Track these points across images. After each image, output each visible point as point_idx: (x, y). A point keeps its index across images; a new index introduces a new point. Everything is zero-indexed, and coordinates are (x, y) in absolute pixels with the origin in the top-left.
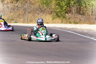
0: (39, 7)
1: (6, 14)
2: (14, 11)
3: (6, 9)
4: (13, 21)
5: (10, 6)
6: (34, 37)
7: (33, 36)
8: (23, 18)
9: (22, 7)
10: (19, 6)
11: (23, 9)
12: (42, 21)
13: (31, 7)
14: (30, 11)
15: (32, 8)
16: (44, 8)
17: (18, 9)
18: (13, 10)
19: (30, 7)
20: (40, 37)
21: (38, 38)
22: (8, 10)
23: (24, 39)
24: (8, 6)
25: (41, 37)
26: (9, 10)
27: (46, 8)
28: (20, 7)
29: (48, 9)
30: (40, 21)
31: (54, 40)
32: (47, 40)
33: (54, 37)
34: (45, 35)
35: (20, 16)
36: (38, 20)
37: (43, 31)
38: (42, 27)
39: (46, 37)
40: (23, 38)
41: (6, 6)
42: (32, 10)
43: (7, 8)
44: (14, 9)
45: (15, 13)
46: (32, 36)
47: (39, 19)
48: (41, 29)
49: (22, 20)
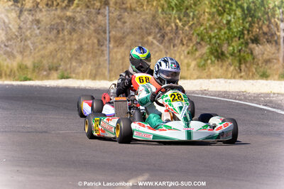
0: (153, 20)
1: (31, 45)
2: (61, 35)
3: (30, 28)
4: (55, 74)
5: (44, 19)
6: (144, 126)
7: (140, 124)
8: (92, 63)
9: (91, 23)
10: (79, 19)
11: (92, 27)
13: (125, 23)
14: (119, 35)
15: (128, 24)
16: (173, 25)
17: (74, 30)
18: (55, 31)
19: (118, 22)
20: (166, 126)
21: (157, 133)
22: (38, 31)
24: (37, 18)
25: (170, 128)
26: (40, 33)
27: (180, 24)
28: (82, 22)
29: (186, 28)
31: (218, 137)
32: (195, 138)
33: (219, 126)
34: (185, 119)
35: (82, 53)
37: (176, 105)
38: (172, 88)
39: (188, 125)
41: (30, 18)
42: (128, 34)
43: (35, 27)
44: (60, 28)
45: (64, 43)
48: (169, 98)
49: (89, 68)
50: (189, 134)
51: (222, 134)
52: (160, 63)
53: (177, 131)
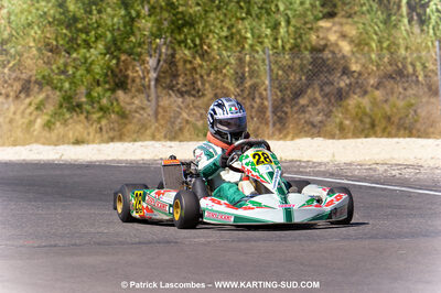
6: (219, 203)
7: (213, 201)
12: (239, 115)
20: (253, 203)
21: (240, 212)
23: (148, 215)
25: (259, 206)
29: (6, 70)
30: (230, 116)
31: (330, 216)
32: (297, 219)
33: (329, 199)
34: (280, 190)
36: (218, 110)
37: (263, 169)
39: (285, 200)
40: (135, 214)
46: (205, 203)
47: (221, 106)
50: (288, 213)
51: (334, 211)
52: (214, 110)
53: (269, 210)
